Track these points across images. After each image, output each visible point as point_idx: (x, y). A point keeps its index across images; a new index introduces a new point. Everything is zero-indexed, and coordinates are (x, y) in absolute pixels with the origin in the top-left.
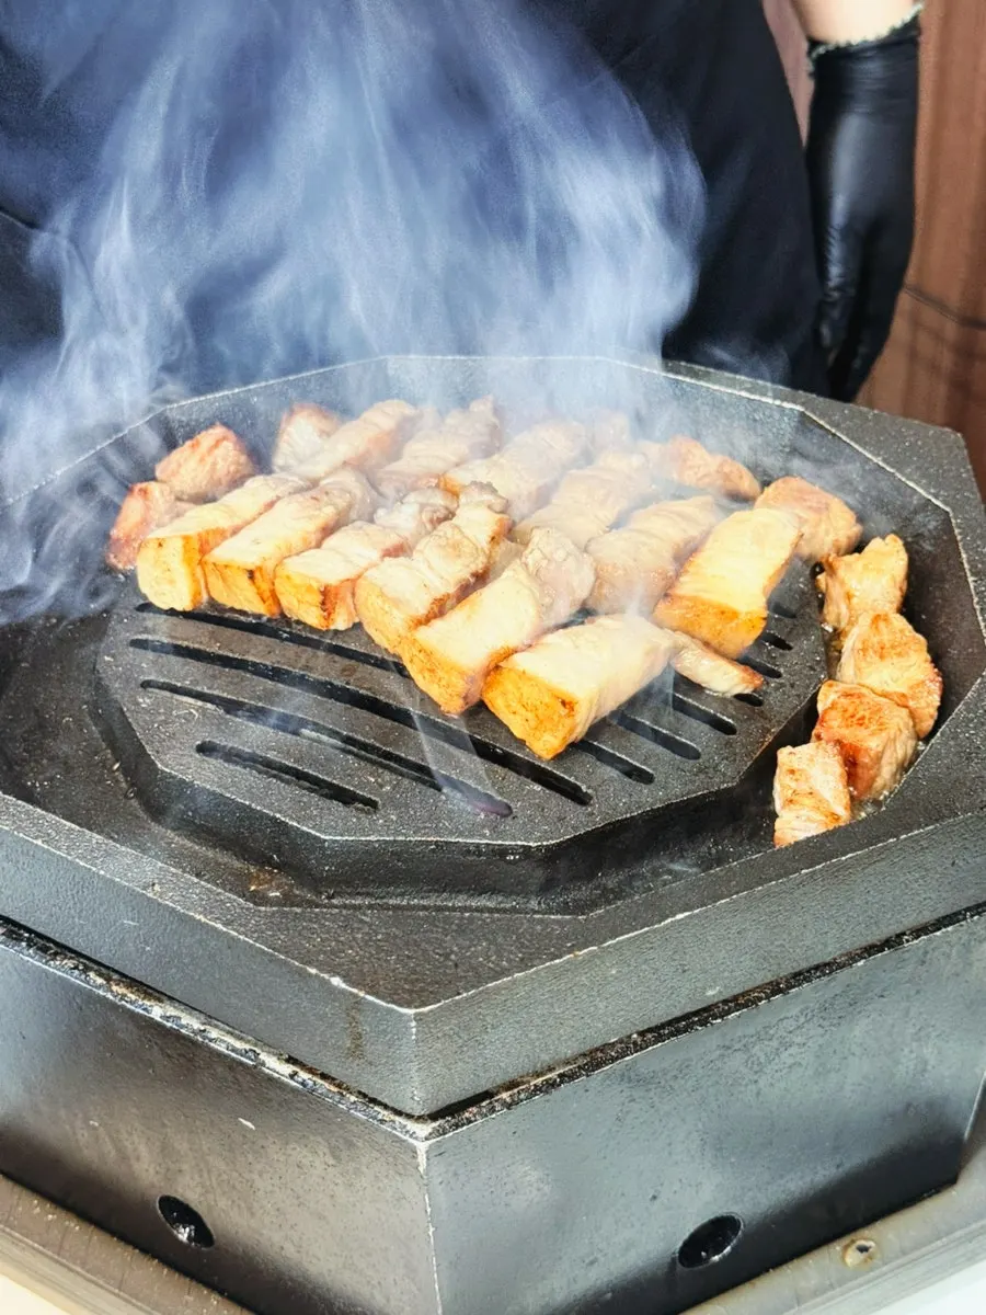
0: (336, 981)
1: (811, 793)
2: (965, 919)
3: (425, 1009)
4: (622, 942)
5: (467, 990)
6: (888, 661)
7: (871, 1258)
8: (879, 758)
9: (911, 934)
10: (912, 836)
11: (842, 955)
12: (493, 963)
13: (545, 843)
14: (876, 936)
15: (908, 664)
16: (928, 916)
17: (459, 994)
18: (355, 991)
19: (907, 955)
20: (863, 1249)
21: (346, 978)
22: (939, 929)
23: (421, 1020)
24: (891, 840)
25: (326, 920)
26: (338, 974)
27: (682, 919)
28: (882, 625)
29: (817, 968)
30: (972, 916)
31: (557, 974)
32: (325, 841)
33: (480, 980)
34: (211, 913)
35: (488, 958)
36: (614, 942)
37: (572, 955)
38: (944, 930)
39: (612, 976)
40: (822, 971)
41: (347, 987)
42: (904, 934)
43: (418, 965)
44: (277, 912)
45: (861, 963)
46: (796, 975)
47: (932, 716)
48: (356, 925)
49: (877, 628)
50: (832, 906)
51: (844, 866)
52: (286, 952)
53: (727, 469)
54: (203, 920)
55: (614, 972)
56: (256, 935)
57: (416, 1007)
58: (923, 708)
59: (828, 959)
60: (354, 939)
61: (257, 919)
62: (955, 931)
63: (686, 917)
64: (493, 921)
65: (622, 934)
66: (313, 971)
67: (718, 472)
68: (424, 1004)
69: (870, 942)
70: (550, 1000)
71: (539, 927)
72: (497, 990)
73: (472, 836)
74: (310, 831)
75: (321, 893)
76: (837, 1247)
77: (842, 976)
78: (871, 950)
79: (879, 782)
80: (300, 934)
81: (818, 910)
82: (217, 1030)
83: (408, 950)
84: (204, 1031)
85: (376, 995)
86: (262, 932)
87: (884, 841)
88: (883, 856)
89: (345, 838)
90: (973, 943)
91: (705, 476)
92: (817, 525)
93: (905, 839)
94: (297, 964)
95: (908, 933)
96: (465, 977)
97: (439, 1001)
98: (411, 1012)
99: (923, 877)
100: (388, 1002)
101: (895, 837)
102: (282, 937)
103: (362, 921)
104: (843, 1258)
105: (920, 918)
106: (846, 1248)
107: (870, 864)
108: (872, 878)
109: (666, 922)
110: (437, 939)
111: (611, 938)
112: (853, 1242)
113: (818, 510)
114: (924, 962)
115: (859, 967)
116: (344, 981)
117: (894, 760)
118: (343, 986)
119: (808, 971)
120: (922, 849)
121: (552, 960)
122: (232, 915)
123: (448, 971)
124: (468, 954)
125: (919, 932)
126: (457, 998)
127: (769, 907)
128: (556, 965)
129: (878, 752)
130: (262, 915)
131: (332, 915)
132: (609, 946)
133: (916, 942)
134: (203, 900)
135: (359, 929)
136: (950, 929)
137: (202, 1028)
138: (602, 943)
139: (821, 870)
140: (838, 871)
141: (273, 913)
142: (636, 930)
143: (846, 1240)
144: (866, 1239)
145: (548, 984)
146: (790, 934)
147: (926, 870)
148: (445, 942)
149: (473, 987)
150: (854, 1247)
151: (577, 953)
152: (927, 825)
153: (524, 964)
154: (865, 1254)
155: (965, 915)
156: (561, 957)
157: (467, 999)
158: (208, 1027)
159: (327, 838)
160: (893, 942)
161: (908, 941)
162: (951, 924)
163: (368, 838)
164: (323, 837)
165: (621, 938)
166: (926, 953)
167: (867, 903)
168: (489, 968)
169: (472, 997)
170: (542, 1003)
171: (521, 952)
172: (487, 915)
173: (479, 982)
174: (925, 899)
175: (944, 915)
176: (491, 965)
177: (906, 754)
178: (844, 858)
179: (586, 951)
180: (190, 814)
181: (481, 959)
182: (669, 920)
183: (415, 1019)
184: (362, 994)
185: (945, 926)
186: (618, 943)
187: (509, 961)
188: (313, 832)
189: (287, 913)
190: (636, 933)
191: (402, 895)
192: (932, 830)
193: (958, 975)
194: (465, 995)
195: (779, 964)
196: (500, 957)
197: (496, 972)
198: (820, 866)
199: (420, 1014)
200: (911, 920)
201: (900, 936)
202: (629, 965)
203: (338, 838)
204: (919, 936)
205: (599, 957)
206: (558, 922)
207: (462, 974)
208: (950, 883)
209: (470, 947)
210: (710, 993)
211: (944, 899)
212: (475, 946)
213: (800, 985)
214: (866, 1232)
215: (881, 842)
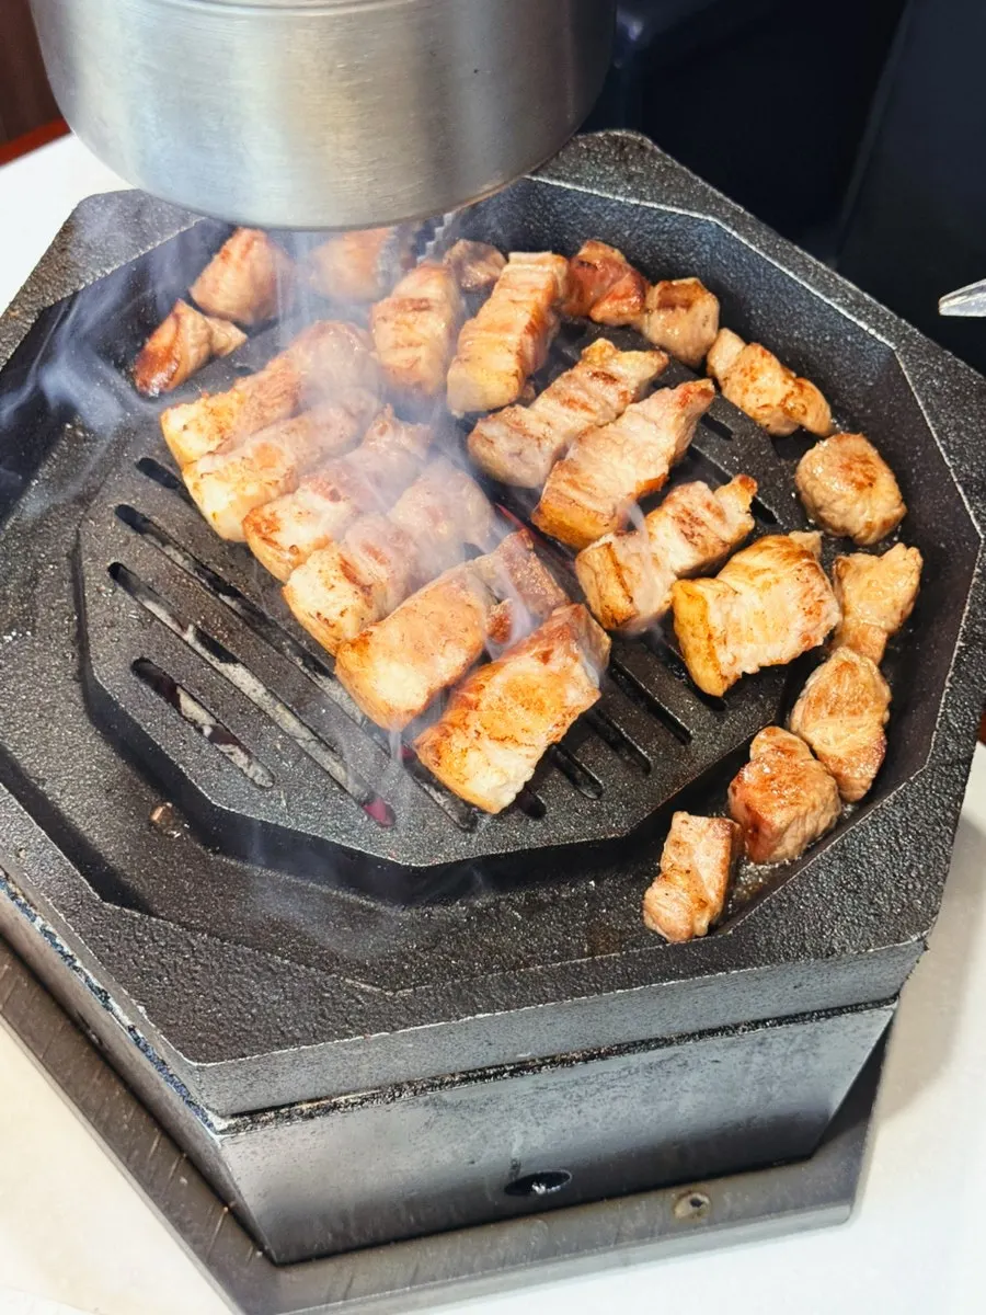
1: (688, 872)
6: (836, 719)
7: (699, 1214)
8: (780, 834)
10: (744, 972)
15: (860, 723)
20: (696, 1203)
24: (721, 974)
28: (846, 676)
29: (642, 1041)
40: (647, 1044)
47: (863, 787)
49: (839, 677)
50: (654, 1010)
51: (667, 989)
53: (790, 404)
58: (856, 779)
67: (779, 405)
76: (673, 1194)
79: (780, 851)
91: (765, 406)
92: (855, 502)
93: (736, 974)
99: (759, 995)
104: (674, 1207)
106: (681, 1197)
112: (690, 1193)
113: (860, 486)
117: (799, 834)
120: (758, 979)
129: (781, 829)
139: (638, 991)
140: (659, 992)
143: (683, 1190)
144: (702, 1193)
146: (608, 1024)
147: (764, 991)
150: (689, 1198)
154: (696, 1209)
167: (695, 1008)
174: (763, 1006)
177: (817, 829)
178: (665, 984)
195: (598, 1041)
214: (704, 1186)
215: (709, 974)
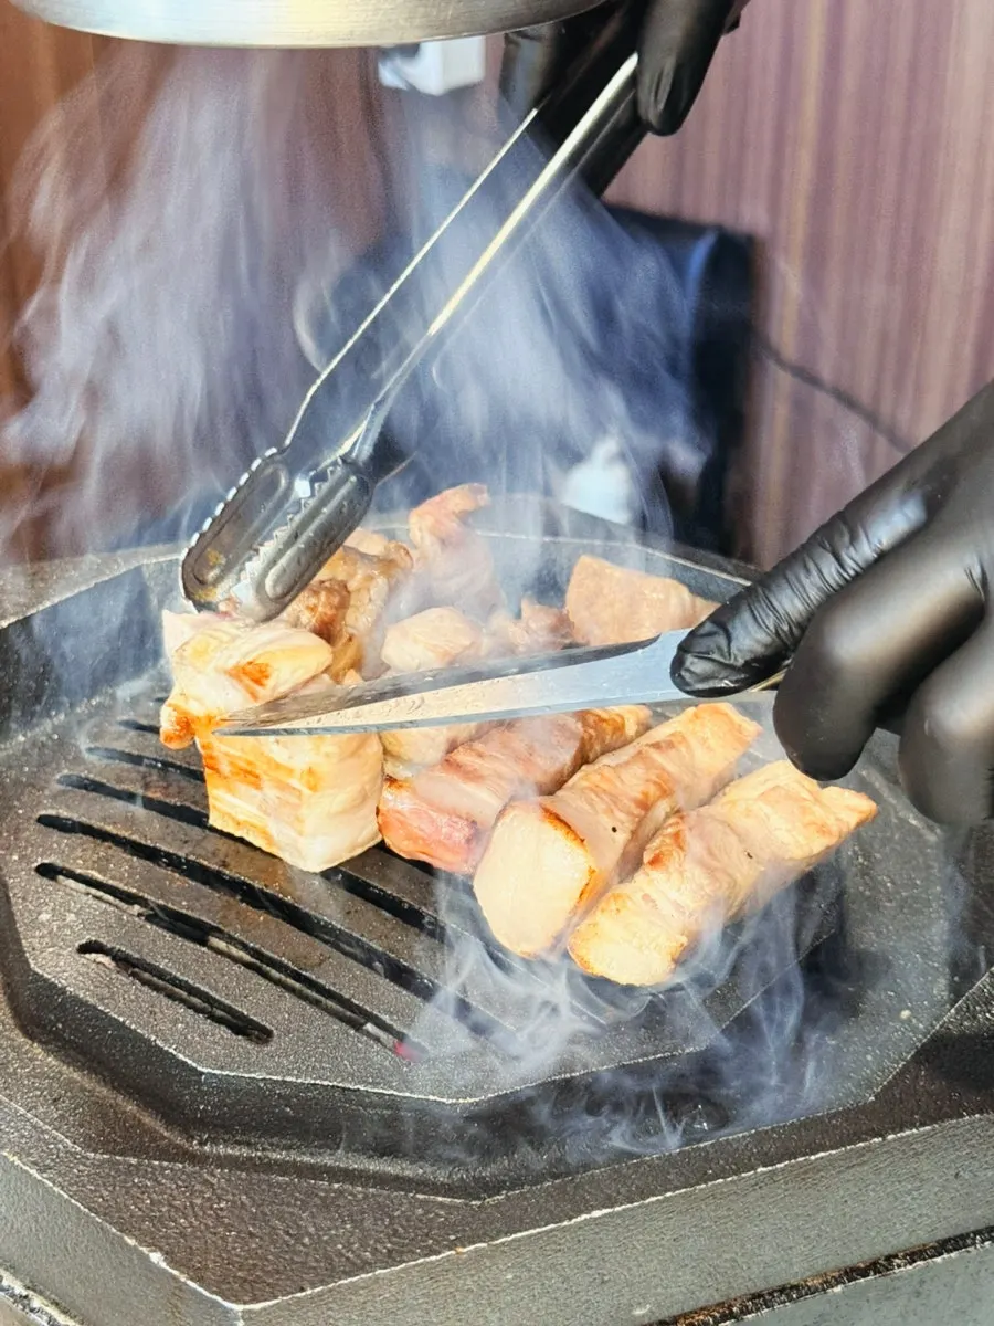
0: (156, 1258)
2: (974, 1244)
3: (257, 1306)
4: (519, 1240)
5: (313, 1286)
9: (904, 1257)
10: (902, 1138)
11: (814, 1277)
12: (353, 1252)
13: (461, 1101)
14: (857, 1257)
16: (923, 1236)
17: (302, 1290)
18: (175, 1273)
19: (898, 1284)
21: (170, 1256)
22: (940, 1254)
23: (251, 1319)
24: (876, 1140)
25: (164, 1176)
26: (161, 1249)
27: (599, 1218)
29: (782, 1290)
30: (983, 1241)
31: (433, 1274)
32: (202, 1073)
33: (333, 1273)
34: (29, 1155)
35: (348, 1246)
36: (510, 1239)
37: (453, 1252)
38: (945, 1256)
39: (507, 1281)
40: (787, 1295)
41: (168, 1268)
42: (896, 1256)
43: (261, 1247)
44: (108, 1161)
45: (838, 1289)
46: (756, 1296)
48: (198, 1187)
50: (798, 1215)
51: (815, 1168)
52: (105, 1215)
54: (17, 1162)
55: (510, 1277)
56: (75, 1188)
57: (245, 1303)
59: (794, 1282)
60: (192, 1204)
61: (81, 1167)
62: (960, 1258)
63: (605, 1216)
64: (366, 1197)
65: (520, 1231)
66: (131, 1242)
68: (255, 1300)
69: (849, 1264)
70: (425, 1306)
71: (420, 1211)
72: (354, 1289)
73: (375, 1084)
74: (186, 1060)
75: (193, 1138)
77: (813, 1304)
78: (852, 1273)
80: (127, 1193)
81: (780, 1219)
82: (41, 1298)
83: (254, 1225)
84: (26, 1297)
85: (200, 1280)
86: (84, 1186)
87: (866, 1140)
88: (865, 1159)
89: (225, 1073)
90: (983, 1273)
93: (894, 1140)
94: (114, 1230)
95: (901, 1255)
96: (314, 1268)
97: (275, 1297)
98: (238, 1308)
99: (918, 1189)
100: (213, 1292)
101: (881, 1135)
102: (105, 1193)
103: (206, 1182)
105: (913, 1240)
107: (848, 1168)
108: (850, 1185)
109: (579, 1219)
110: (292, 1214)
111: (506, 1235)
114: (918, 1294)
115: (835, 1294)
116: (165, 1260)
118: (164, 1265)
119: (771, 1294)
120: (916, 1154)
121: (427, 1256)
122: (53, 1160)
123: (296, 1259)
124: (325, 1238)
125: (914, 1256)
126: (299, 1295)
127: (714, 1211)
128: (432, 1262)
130: (88, 1163)
131: (172, 1170)
132: (503, 1244)
133: (909, 1267)
134: (23, 1136)
135: (202, 1192)
136: (953, 1255)
137: (24, 1293)
138: (493, 1239)
139: (783, 1170)
140: (806, 1172)
141: (103, 1162)
142: (539, 1227)
145: (421, 1286)
146: (743, 1246)
147: (922, 1181)
148: (302, 1219)
149: (322, 1282)
151: (460, 1250)
152: (923, 1125)
153: (391, 1258)
155: (974, 1239)
156: (437, 1253)
157: (312, 1298)
158: (31, 1293)
159: (205, 1070)
160: (879, 1266)
161: (899, 1266)
162: (956, 1249)
163: (253, 1075)
164: (199, 1068)
165: (519, 1235)
166: (922, 1282)
167: (844, 1215)
168: (348, 1259)
169: (320, 1295)
170: (412, 1308)
171: (390, 1242)
172: (360, 1189)
173: (330, 1276)
174: (920, 1216)
175: (946, 1236)
176: (350, 1255)
178: (813, 1158)
179: (472, 1247)
180: (60, 1026)
181: (340, 1246)
182: (584, 1217)
183: (243, 1317)
184: (183, 1278)
185: (949, 1251)
186: (514, 1240)
187: (375, 1251)
188: (190, 1062)
189: (119, 1163)
190: (538, 1230)
191: (288, 1148)
192: (928, 1132)
193: (964, 1312)
194: (309, 1292)
195: (730, 1283)
196: (364, 1246)
197: (354, 1264)
198: (782, 1165)
199: (250, 1311)
200: (902, 1239)
201: (889, 1258)
202: (529, 1270)
203: (217, 1072)
204: (914, 1261)
205: (489, 1257)
206: (442, 1205)
207: (314, 1264)
208: (952, 1198)
209: (330, 1229)
210: (638, 1312)
211: (945, 1218)
212: (337, 1228)
213: (758, 1310)
215: (863, 1141)
